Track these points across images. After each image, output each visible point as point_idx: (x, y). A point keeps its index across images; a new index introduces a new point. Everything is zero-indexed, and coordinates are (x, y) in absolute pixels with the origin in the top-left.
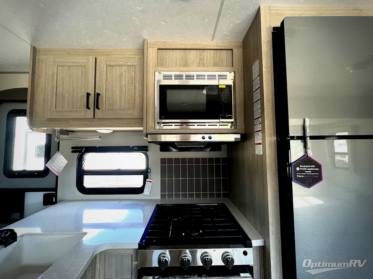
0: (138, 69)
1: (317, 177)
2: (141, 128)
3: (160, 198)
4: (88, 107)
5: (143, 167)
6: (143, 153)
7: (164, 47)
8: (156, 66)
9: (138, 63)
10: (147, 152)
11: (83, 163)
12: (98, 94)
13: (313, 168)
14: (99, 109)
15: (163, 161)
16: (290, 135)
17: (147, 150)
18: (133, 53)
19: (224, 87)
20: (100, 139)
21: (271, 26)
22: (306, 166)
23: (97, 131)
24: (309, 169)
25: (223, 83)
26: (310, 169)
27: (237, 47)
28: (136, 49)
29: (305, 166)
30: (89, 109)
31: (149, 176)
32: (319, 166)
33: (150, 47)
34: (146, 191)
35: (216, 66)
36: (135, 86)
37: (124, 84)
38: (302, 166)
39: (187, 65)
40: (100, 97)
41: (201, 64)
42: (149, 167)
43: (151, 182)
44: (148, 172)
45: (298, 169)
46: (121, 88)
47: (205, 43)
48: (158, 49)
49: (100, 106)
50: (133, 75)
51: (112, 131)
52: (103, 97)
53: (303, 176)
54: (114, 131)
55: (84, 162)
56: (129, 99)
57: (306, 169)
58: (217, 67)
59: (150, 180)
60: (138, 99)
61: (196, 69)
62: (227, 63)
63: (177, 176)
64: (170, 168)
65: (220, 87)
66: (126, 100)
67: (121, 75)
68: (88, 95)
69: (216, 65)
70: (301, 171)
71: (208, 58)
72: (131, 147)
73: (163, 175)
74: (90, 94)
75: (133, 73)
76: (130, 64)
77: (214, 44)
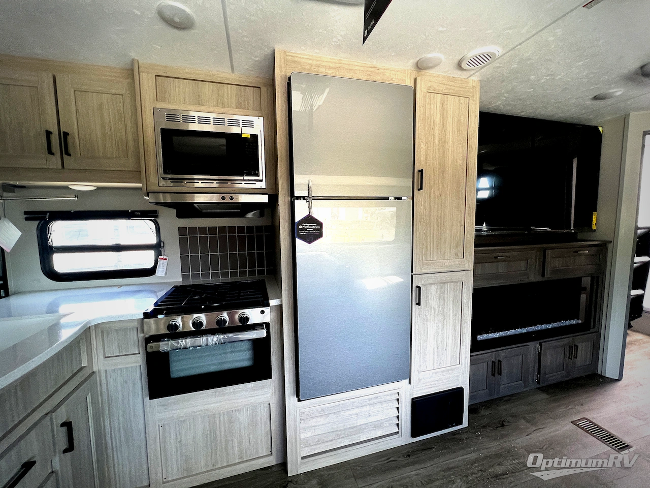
0: (128, 100)
1: (318, 234)
2: (140, 185)
3: (181, 280)
4: (50, 152)
5: (153, 240)
6: (151, 220)
7: (164, 75)
8: (154, 100)
9: (128, 92)
10: (157, 219)
11: (48, 237)
12: (66, 134)
13: (314, 226)
14: (70, 155)
15: (182, 231)
16: (295, 195)
17: (157, 217)
18: (117, 75)
19: (249, 136)
20: (76, 199)
21: (286, 75)
22: (309, 225)
23: (70, 186)
24: (310, 227)
25: (246, 132)
26: (312, 227)
27: (265, 85)
28: (122, 69)
29: (307, 225)
30: (53, 154)
31: (162, 252)
32: (320, 224)
33: (143, 72)
34: (160, 272)
35: (241, 108)
36: (126, 126)
37: (107, 121)
38: (305, 225)
39: (200, 102)
40: (69, 138)
41: (220, 103)
42: (162, 239)
43: (166, 259)
44: (161, 247)
45: (300, 227)
46: (103, 126)
47: (224, 75)
48: (156, 76)
49: (71, 151)
50: (122, 109)
51: (96, 188)
52: (74, 138)
53: (305, 234)
54: (99, 188)
55: (49, 234)
56: (118, 143)
57: (308, 227)
58: (240, 110)
59: (165, 257)
60: (131, 144)
61: (212, 110)
62: (254, 104)
63: (204, 250)
64: (194, 240)
65: (243, 136)
66: (114, 146)
67: (101, 106)
68: (49, 133)
69: (239, 106)
70: (303, 229)
71: (229, 95)
72: (130, 211)
73: (183, 250)
74: (51, 133)
75: (121, 105)
76: (113, 91)
77: (234, 77)
